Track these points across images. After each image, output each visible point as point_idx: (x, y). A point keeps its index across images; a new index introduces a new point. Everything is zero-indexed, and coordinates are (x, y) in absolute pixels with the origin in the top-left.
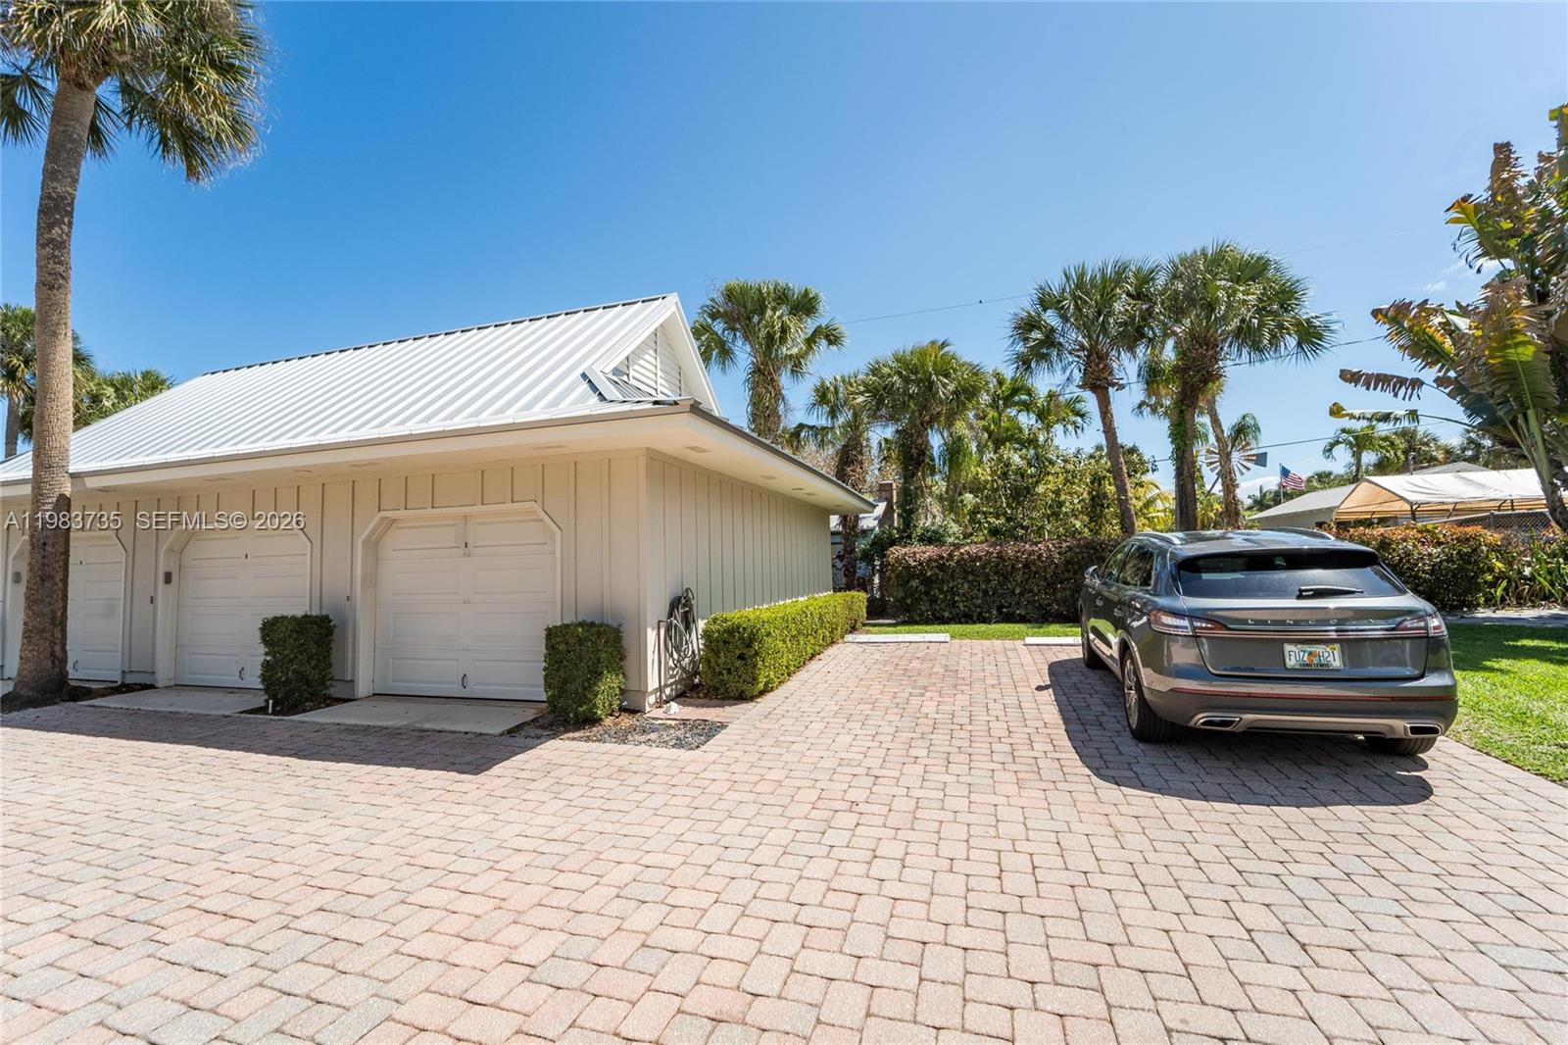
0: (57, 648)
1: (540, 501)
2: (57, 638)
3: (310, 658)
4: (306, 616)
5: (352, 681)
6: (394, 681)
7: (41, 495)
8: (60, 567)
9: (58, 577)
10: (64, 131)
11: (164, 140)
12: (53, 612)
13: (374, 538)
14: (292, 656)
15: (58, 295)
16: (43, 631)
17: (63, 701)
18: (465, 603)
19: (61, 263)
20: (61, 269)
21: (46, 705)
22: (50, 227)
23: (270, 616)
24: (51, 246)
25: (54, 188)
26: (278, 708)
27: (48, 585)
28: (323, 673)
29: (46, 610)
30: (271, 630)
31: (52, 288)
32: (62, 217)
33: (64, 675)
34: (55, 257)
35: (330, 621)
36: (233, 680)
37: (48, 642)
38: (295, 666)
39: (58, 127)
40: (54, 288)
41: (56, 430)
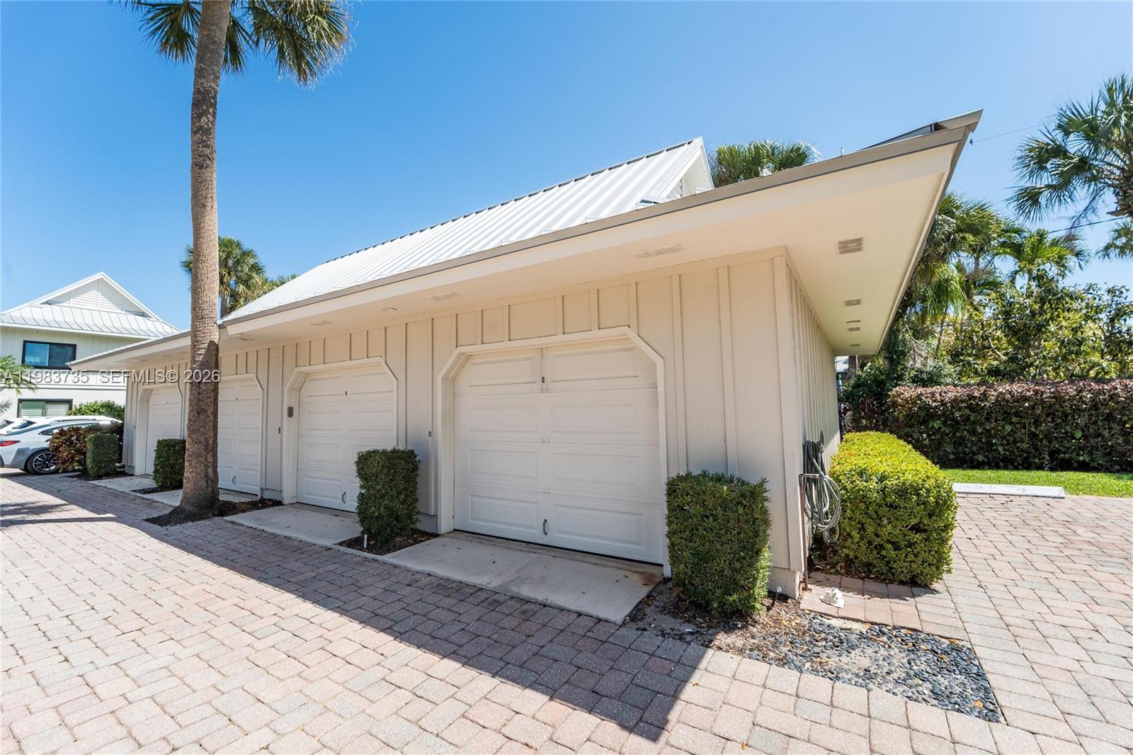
0: (210, 471)
1: (634, 325)
2: (210, 462)
3: (399, 493)
4: (394, 451)
5: (436, 516)
6: (472, 519)
7: (197, 342)
8: (211, 402)
9: (210, 410)
10: (208, 35)
11: (281, 52)
12: (207, 440)
13: (452, 374)
14: (384, 492)
15: (206, 173)
16: (199, 456)
17: (215, 515)
18: (543, 441)
19: (207, 147)
20: (208, 151)
21: (202, 519)
22: (200, 116)
23: (364, 450)
24: (200, 132)
25: (202, 84)
26: (372, 542)
27: (202, 417)
28: (410, 508)
29: (202, 439)
30: (366, 463)
31: (201, 168)
32: (208, 107)
33: (215, 493)
34: (204, 141)
35: (415, 457)
36: (336, 503)
37: (203, 465)
38: (386, 502)
39: (204, 32)
40: (203, 167)
41: (207, 287)
